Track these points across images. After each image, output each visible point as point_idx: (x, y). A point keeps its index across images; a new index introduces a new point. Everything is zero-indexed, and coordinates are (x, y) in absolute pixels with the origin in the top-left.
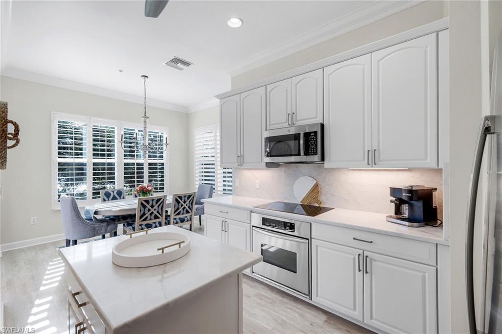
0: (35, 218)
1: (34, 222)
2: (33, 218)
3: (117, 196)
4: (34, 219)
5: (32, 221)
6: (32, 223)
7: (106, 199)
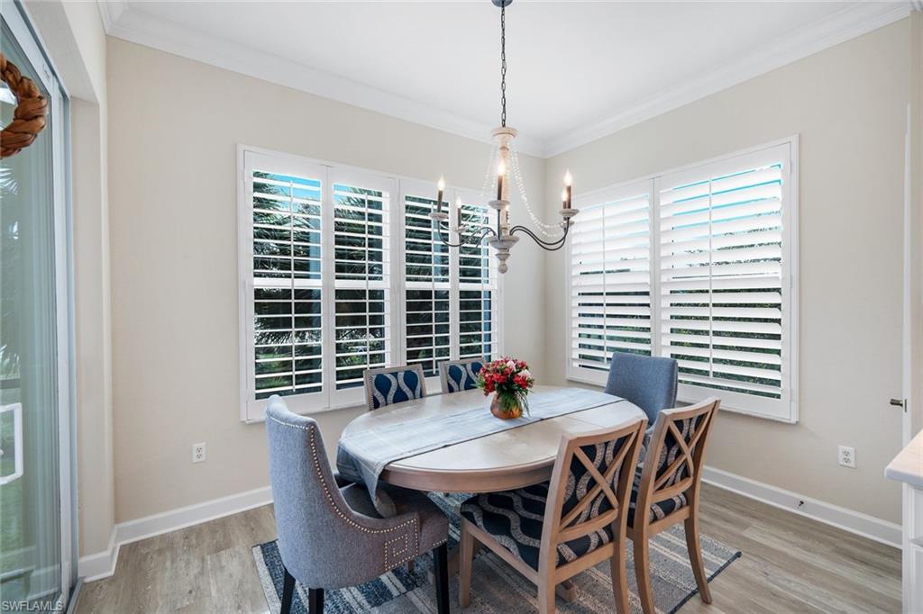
0: (202, 445)
1: (199, 457)
2: (196, 446)
3: (406, 389)
4: (199, 450)
5: (195, 454)
6: (195, 460)
7: (381, 399)
